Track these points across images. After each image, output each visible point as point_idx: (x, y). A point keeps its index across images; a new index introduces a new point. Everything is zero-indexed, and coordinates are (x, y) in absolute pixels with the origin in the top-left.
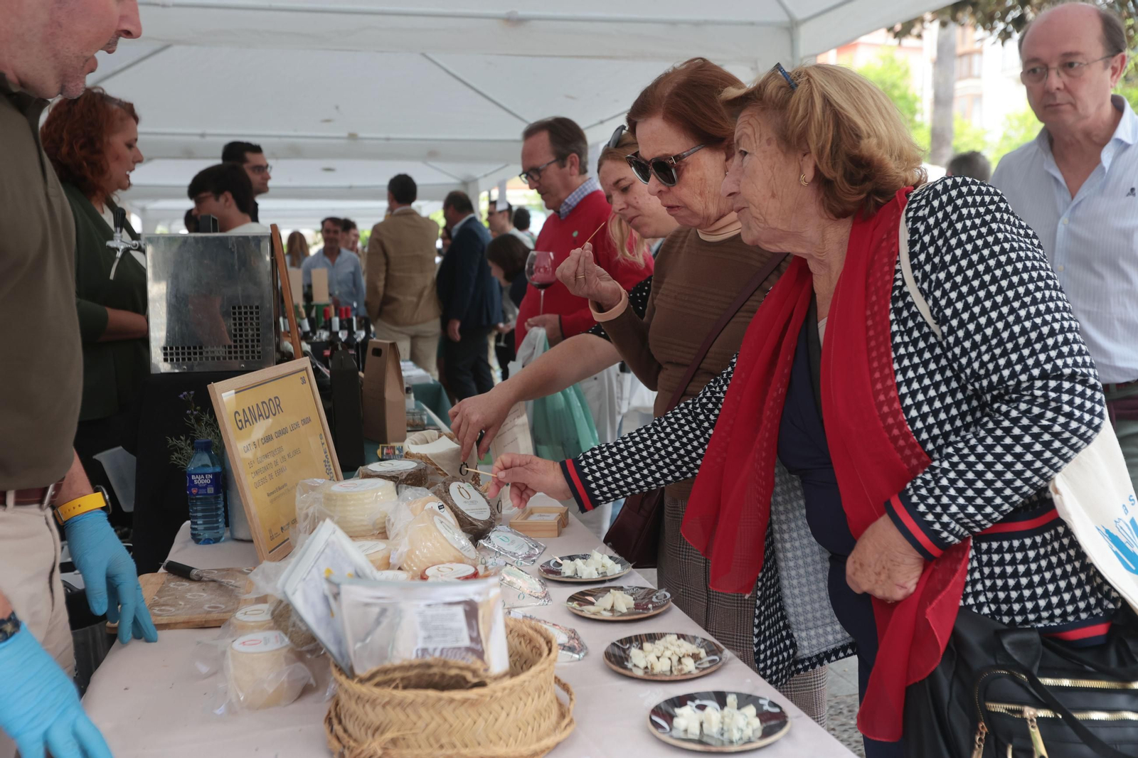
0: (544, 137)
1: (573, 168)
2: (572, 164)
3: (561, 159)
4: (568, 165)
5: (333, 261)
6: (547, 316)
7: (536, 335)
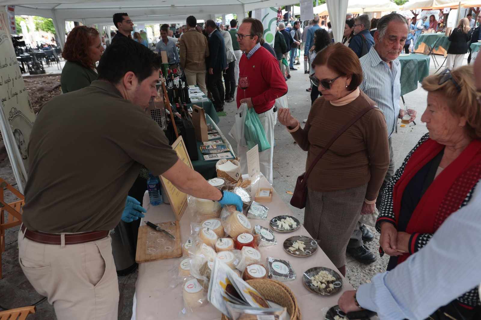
0: (249, 25)
1: (255, 40)
2: (255, 39)
3: (252, 36)
4: (254, 39)
5: (166, 44)
6: (248, 99)
7: (244, 105)
